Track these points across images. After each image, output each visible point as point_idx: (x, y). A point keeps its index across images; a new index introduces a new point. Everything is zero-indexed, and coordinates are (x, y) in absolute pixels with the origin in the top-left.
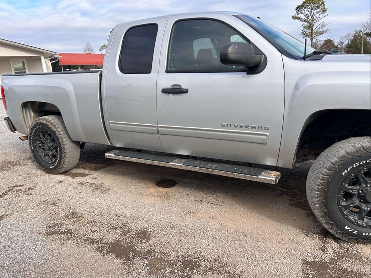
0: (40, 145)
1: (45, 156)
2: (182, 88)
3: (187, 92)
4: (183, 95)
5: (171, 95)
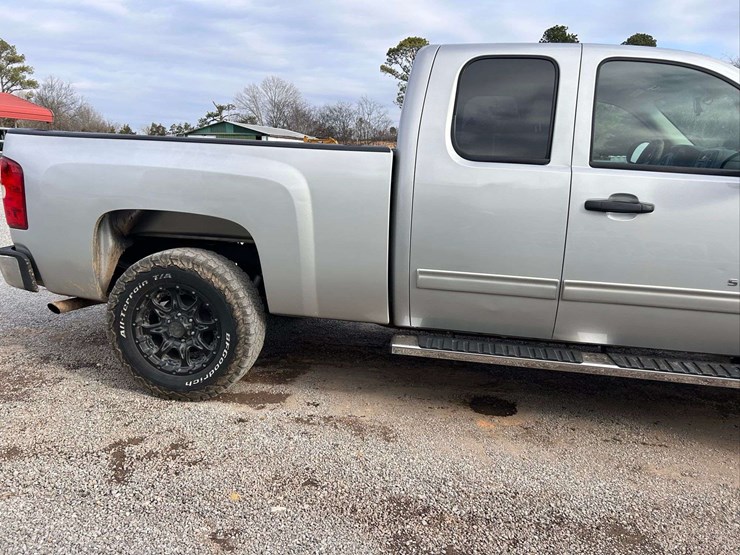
0: (146, 325)
1: (159, 355)
2: (638, 203)
3: (651, 211)
4: (640, 218)
5: (610, 216)
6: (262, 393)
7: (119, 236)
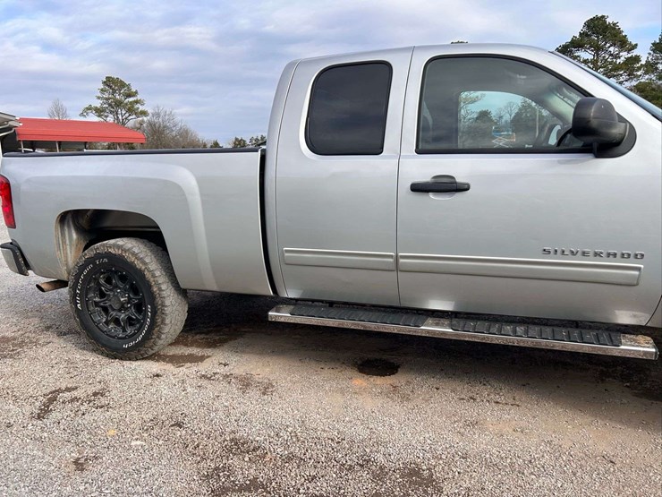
0: (97, 299)
1: (107, 323)
2: (456, 183)
3: (467, 189)
4: (458, 196)
5: (431, 195)
6: (191, 355)
7: (80, 230)
